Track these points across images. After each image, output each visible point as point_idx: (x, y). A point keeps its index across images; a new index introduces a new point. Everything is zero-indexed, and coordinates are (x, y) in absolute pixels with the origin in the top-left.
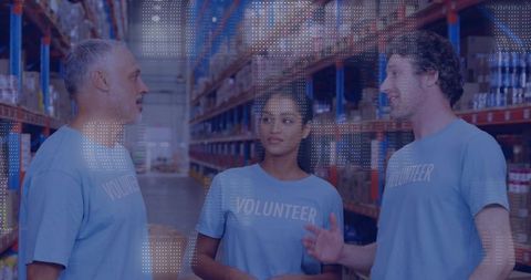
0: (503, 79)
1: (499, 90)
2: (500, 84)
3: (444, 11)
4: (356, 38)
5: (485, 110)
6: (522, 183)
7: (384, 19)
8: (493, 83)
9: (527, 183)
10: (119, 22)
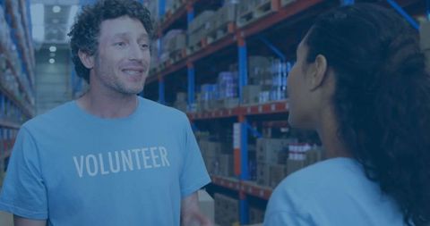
0: (282, 80)
1: (279, 89)
2: (280, 84)
3: (235, 38)
4: (172, 62)
5: (269, 102)
6: (299, 153)
7: (192, 48)
8: (275, 84)
9: (303, 153)
10: (28, 61)
